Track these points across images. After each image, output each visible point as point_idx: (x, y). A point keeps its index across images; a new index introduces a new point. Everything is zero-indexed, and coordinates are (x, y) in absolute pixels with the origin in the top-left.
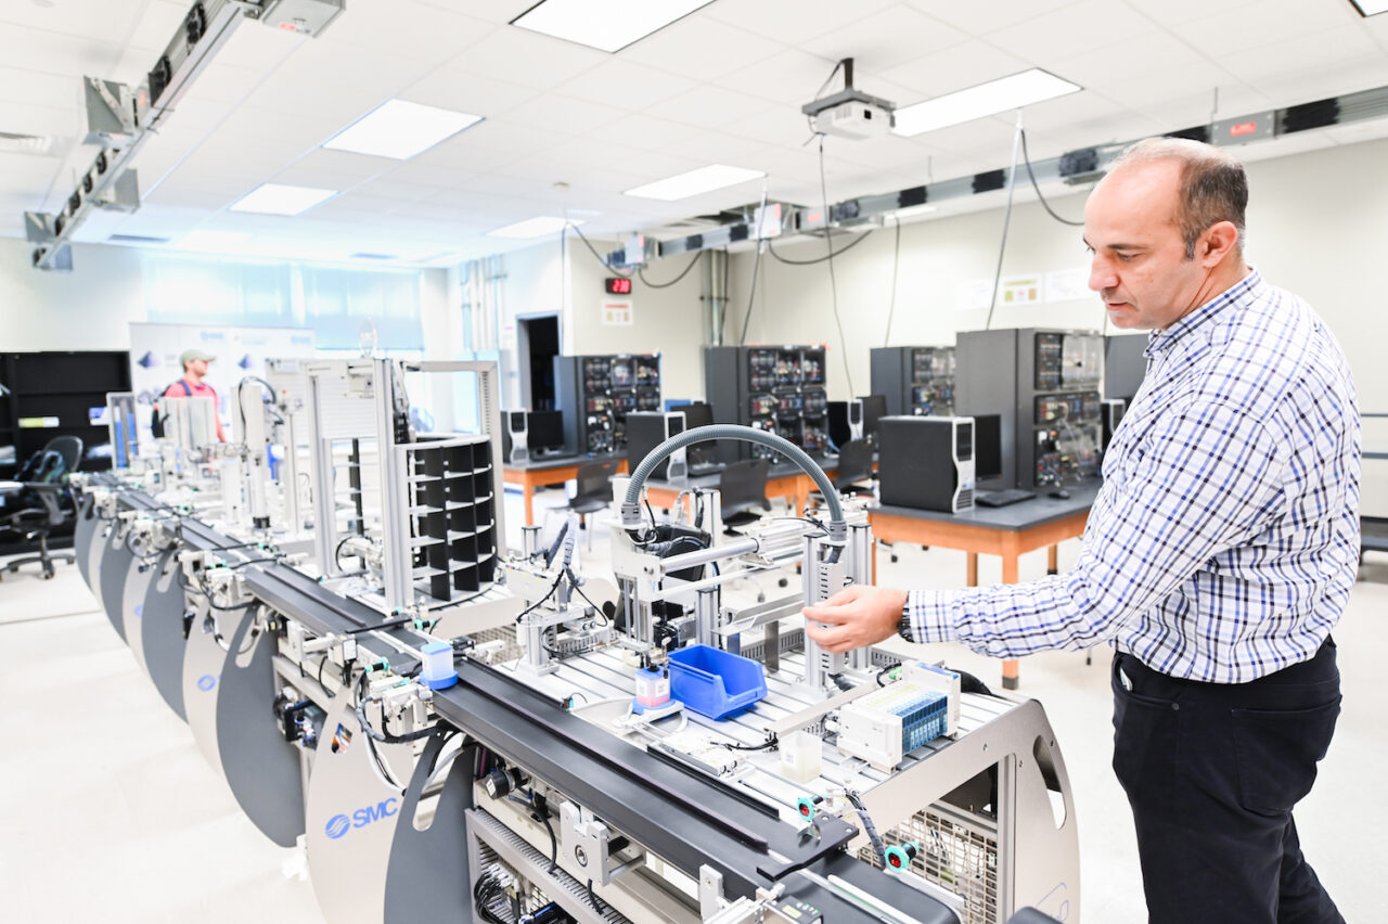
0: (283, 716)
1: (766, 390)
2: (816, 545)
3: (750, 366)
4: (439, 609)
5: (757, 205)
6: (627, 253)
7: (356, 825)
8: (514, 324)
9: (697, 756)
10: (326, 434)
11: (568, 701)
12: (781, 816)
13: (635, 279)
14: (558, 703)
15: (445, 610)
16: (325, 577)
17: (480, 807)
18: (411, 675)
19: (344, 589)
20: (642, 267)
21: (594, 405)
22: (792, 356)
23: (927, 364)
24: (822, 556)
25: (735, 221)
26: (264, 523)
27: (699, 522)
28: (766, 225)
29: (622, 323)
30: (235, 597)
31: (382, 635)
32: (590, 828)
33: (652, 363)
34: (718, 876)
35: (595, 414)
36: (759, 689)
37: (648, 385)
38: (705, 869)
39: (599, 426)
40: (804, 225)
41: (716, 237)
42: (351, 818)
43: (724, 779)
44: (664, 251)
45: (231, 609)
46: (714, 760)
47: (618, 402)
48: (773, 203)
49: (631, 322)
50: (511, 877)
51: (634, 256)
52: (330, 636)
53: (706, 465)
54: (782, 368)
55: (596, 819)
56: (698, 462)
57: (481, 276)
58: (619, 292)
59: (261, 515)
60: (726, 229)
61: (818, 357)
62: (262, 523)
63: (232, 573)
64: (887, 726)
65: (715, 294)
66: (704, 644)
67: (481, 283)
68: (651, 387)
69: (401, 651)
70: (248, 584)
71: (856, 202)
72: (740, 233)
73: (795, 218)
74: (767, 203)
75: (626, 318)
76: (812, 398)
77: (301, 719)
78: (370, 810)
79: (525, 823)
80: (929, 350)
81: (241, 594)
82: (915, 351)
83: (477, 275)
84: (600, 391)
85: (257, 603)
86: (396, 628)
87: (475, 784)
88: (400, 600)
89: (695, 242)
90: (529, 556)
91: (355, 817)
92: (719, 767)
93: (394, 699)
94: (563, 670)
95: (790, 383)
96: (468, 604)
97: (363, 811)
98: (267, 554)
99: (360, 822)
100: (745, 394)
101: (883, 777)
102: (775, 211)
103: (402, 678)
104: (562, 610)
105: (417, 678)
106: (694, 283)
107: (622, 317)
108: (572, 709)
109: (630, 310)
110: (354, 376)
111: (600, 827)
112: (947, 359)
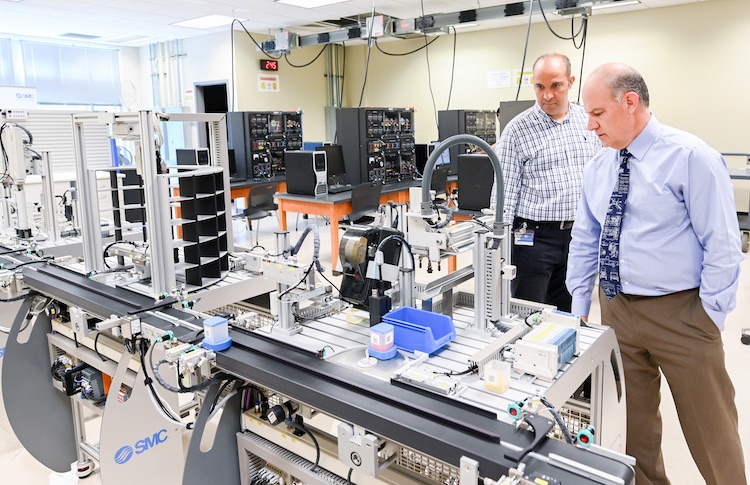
0: (63, 378)
1: (377, 136)
2: (483, 238)
3: (367, 121)
4: (195, 292)
5: (369, 15)
6: (276, 42)
7: (137, 452)
8: (193, 89)
9: (428, 383)
10: (89, 166)
11: (322, 352)
12: (498, 418)
13: (282, 62)
14: (314, 354)
15: (199, 292)
16: (93, 273)
17: (247, 431)
18: (194, 342)
19: (111, 281)
20: (286, 53)
21: (257, 145)
22: (392, 115)
23: (474, 121)
24: (487, 244)
25: (352, 25)
26: (26, 234)
27: (395, 225)
28: (375, 28)
29: (272, 90)
30: (15, 291)
31: (158, 314)
32: (363, 440)
33: (297, 117)
34: (475, 463)
35: (258, 152)
36: (451, 334)
37: (294, 132)
38: (464, 459)
39: (261, 160)
40: (398, 31)
41: (340, 35)
42: (134, 447)
43: (450, 396)
44: (302, 42)
45: (11, 300)
46: (442, 384)
47: (273, 144)
48: (379, 15)
49: (278, 90)
50: (277, 476)
51: (282, 44)
52: (114, 318)
53: (339, 186)
54: (387, 123)
55: (367, 433)
56: (333, 184)
57: (166, 55)
58: (270, 69)
59: (22, 227)
60: (345, 30)
61: (408, 115)
62: (24, 234)
63: (12, 273)
64: (549, 352)
65: (334, 74)
66: (407, 306)
67: (167, 59)
68: (296, 133)
69: (177, 325)
70: (26, 280)
71: (432, 17)
72: (355, 34)
73: (392, 25)
74: (376, 14)
75: (275, 88)
76: (406, 142)
77: (79, 378)
78: (148, 439)
79: (289, 438)
80: (475, 113)
81: (19, 289)
82: (466, 113)
83: (163, 54)
84: (261, 136)
85: (33, 294)
86: (166, 307)
87: (243, 415)
88: (164, 288)
89: (324, 37)
90: (281, 252)
91: (137, 447)
92: (446, 388)
93: (189, 361)
94: (306, 330)
95: (392, 132)
96: (214, 287)
97: (141, 441)
98: (34, 257)
99: (141, 449)
100: (364, 139)
101: (549, 385)
102: (379, 20)
103: (189, 346)
104: (312, 289)
105: (200, 344)
106: (320, 66)
107: (272, 86)
108: (326, 357)
109: (277, 82)
110: (119, 123)
111: (372, 438)
112: (484, 119)
